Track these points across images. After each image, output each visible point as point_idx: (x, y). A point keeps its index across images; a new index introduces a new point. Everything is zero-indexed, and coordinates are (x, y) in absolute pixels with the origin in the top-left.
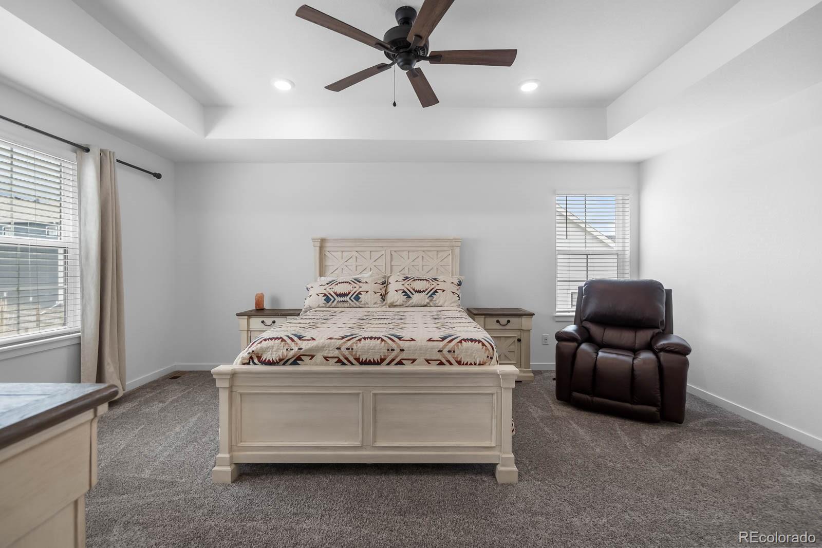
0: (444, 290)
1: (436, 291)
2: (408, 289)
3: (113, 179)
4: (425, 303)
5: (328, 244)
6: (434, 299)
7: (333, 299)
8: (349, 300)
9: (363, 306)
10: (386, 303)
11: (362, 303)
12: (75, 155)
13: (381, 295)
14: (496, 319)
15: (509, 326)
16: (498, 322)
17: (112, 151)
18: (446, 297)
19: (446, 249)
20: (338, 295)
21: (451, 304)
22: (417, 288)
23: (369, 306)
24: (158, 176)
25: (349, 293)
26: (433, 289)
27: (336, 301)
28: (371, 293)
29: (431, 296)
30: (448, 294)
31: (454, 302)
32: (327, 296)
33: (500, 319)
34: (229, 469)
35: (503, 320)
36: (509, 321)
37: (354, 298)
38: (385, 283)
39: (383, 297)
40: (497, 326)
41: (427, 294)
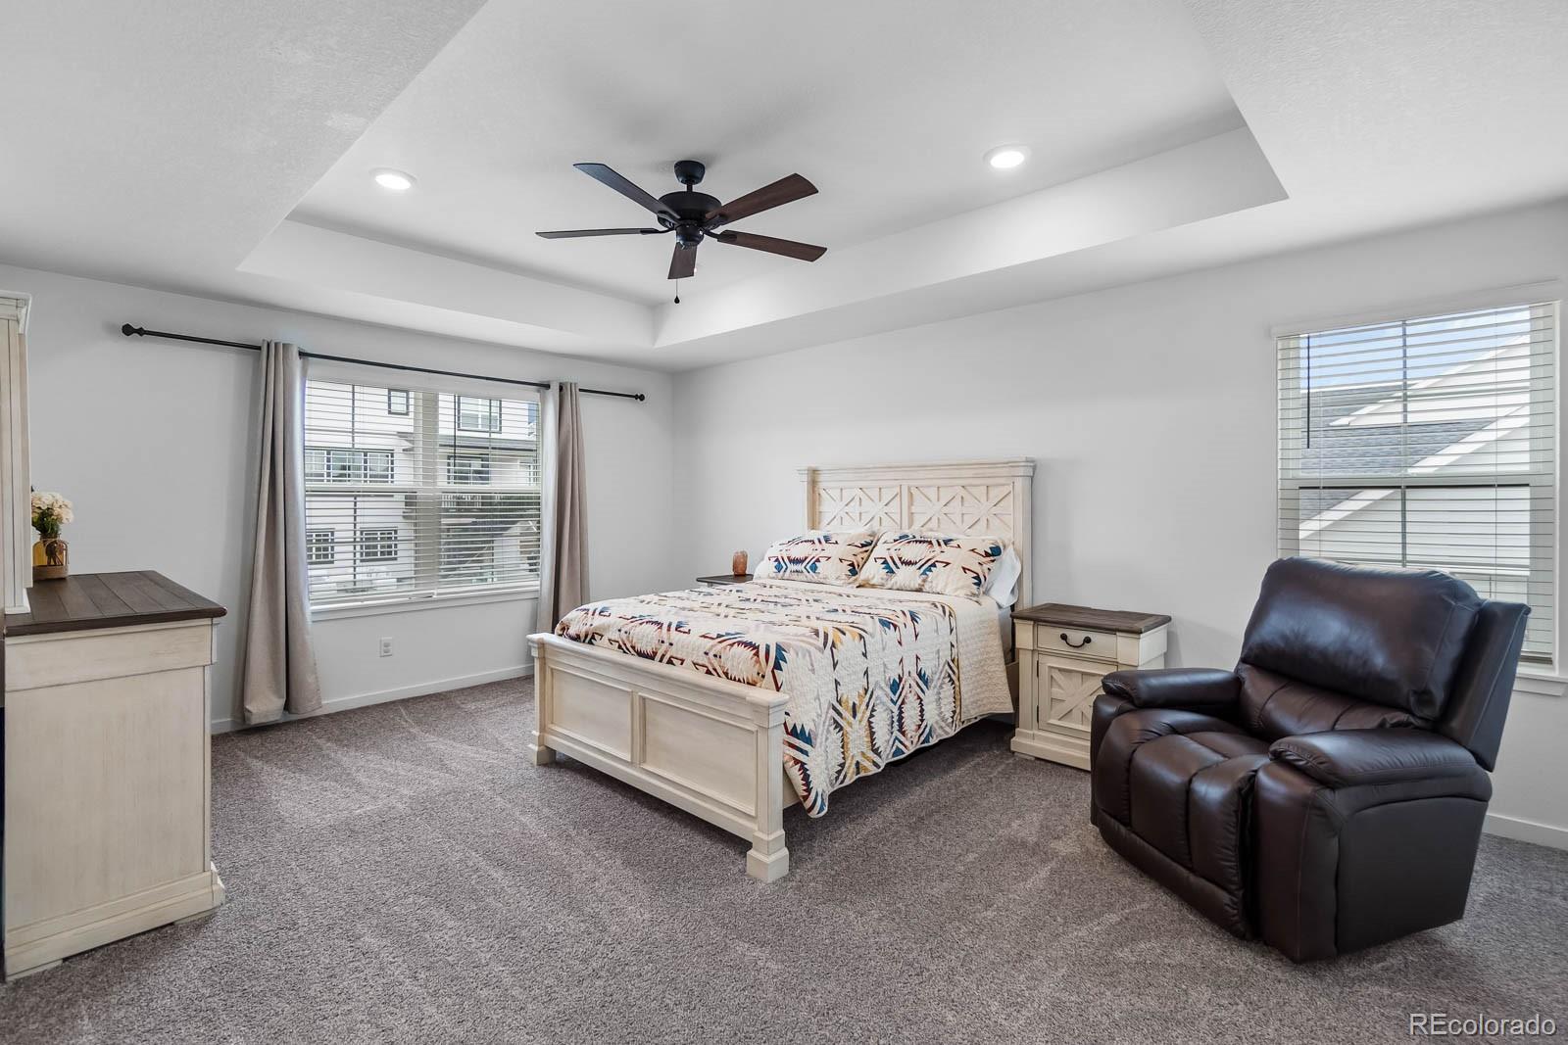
0: (948, 564)
1: (934, 565)
2: (891, 557)
3: (575, 413)
4: (917, 586)
5: (821, 478)
6: (929, 579)
7: (785, 567)
8: (804, 570)
9: (821, 581)
10: (856, 580)
11: (821, 576)
12: (538, 394)
13: (852, 565)
14: (1061, 631)
15: (1088, 650)
16: (1064, 637)
17: (573, 381)
18: (948, 578)
19: (1002, 481)
20: (791, 561)
21: (956, 589)
22: (905, 558)
23: (828, 581)
24: (642, 398)
25: (806, 558)
26: (929, 560)
27: (788, 571)
28: (835, 560)
29: (924, 573)
30: (955, 570)
31: (962, 588)
32: (779, 563)
33: (1068, 632)
34: (536, 748)
35: (1077, 636)
36: (1088, 640)
37: (811, 567)
38: (868, 545)
39: (854, 570)
40: (1062, 647)
41: (920, 568)
